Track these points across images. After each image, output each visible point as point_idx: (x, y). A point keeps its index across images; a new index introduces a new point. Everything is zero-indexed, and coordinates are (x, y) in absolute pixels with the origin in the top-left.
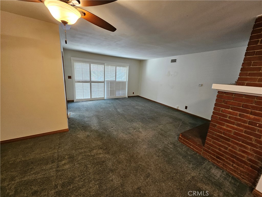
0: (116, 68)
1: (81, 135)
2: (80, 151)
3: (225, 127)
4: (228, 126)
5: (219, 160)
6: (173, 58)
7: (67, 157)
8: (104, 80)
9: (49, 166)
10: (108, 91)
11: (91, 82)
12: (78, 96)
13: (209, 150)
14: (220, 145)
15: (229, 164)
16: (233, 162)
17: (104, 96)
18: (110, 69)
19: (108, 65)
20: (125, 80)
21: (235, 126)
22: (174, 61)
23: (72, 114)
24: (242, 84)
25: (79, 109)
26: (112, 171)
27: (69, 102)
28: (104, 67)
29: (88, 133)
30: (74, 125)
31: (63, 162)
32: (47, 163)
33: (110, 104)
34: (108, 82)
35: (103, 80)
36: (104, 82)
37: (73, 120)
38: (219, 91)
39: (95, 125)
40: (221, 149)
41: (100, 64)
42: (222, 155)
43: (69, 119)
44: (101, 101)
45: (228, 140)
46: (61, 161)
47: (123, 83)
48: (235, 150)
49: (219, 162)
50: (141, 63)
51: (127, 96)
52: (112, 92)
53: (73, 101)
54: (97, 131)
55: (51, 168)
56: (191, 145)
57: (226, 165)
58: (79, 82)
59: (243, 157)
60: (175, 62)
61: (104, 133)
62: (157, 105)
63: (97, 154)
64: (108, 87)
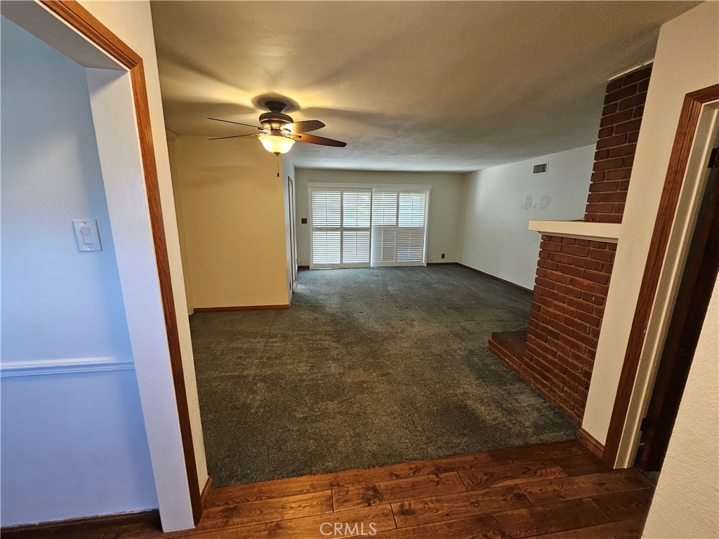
0: (398, 196)
1: (306, 316)
2: (299, 333)
3: (551, 310)
4: (556, 307)
5: (545, 382)
6: (539, 160)
7: (279, 336)
8: (371, 224)
9: (257, 340)
10: (378, 249)
11: (342, 229)
12: (318, 258)
13: (532, 363)
14: (546, 350)
15: (558, 387)
16: (564, 382)
17: (370, 260)
18: (384, 199)
19: (380, 191)
20: (421, 224)
21: (565, 306)
22: (540, 169)
23: (299, 288)
24: (593, 219)
25: (314, 281)
26: (334, 360)
27: (301, 268)
28: (371, 195)
29: (317, 315)
30: (300, 302)
31: (274, 340)
32: (255, 337)
33: (378, 276)
34: (379, 228)
35: (367, 225)
36: (369, 229)
37: (300, 296)
38: (544, 234)
39: (334, 306)
40: (547, 357)
41: (360, 192)
42: (549, 371)
43: (293, 293)
44: (361, 270)
45: (556, 336)
46: (272, 338)
47: (415, 231)
48: (566, 357)
49: (544, 386)
50: (465, 178)
51: (424, 262)
52: (387, 251)
53: (307, 268)
54: (332, 315)
55: (260, 342)
56: (506, 355)
57: (554, 392)
58: (320, 229)
59: (576, 368)
60: (544, 171)
61: (343, 319)
62: (494, 286)
63: (320, 340)
64: (378, 241)
